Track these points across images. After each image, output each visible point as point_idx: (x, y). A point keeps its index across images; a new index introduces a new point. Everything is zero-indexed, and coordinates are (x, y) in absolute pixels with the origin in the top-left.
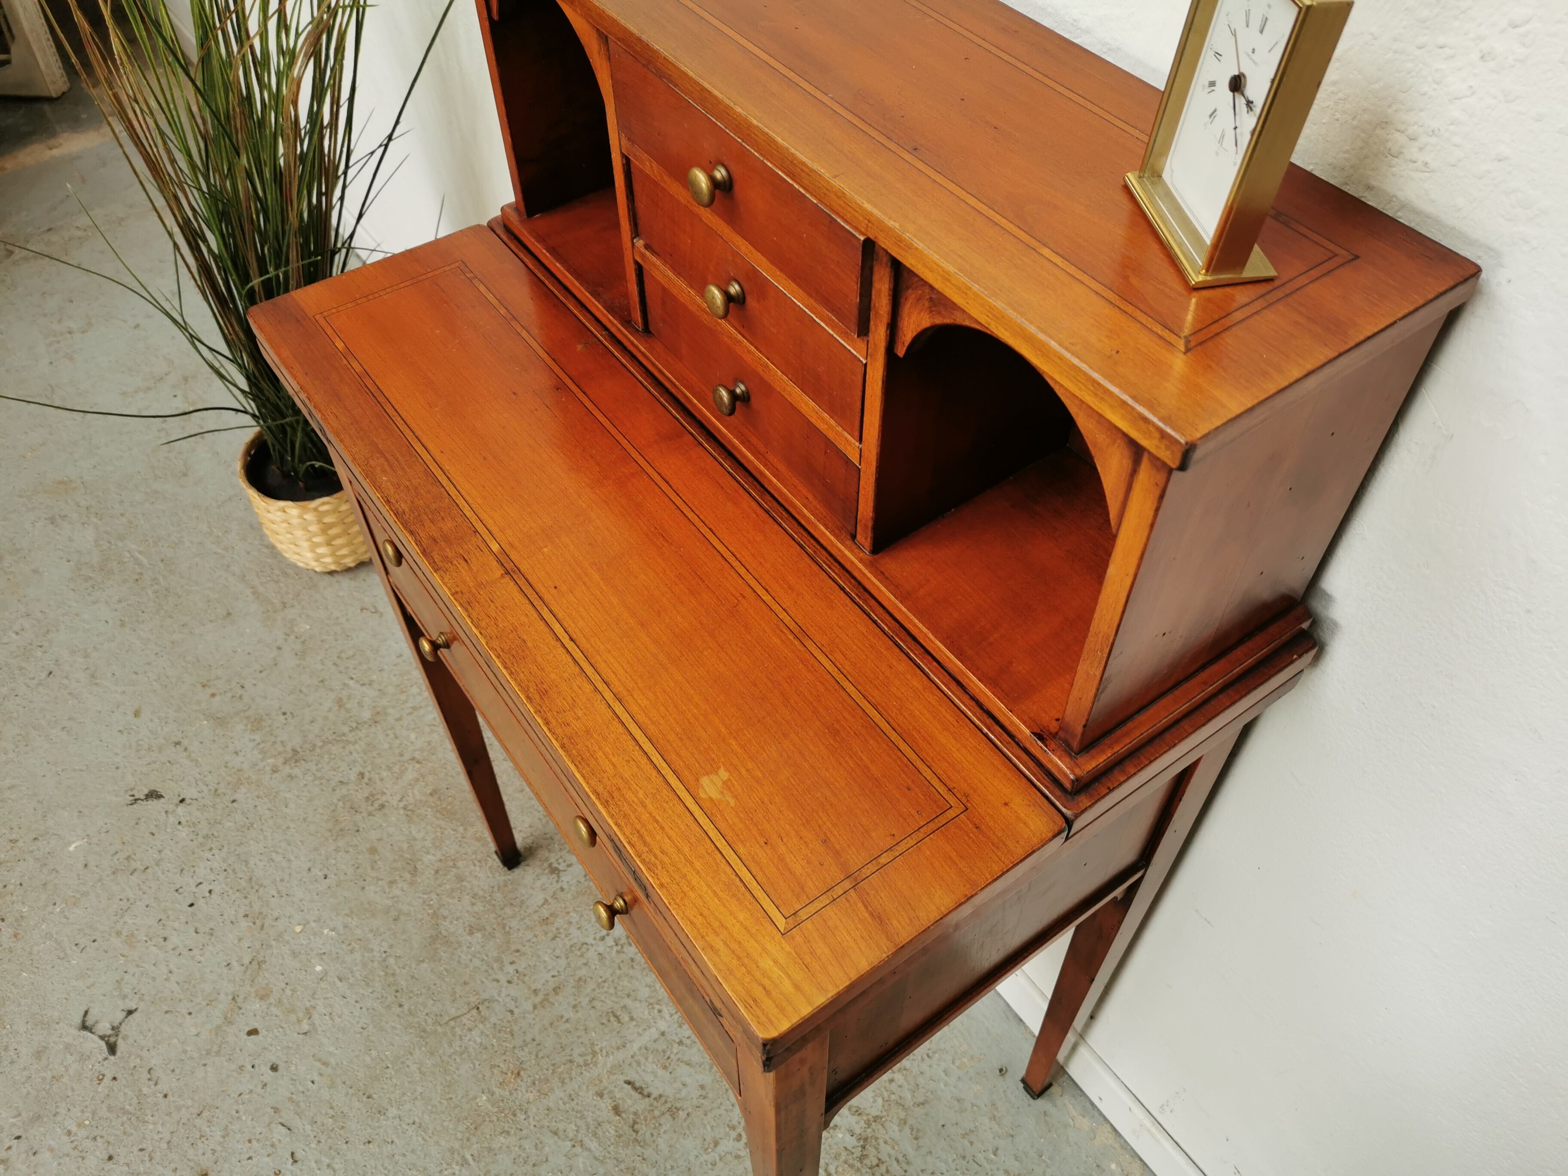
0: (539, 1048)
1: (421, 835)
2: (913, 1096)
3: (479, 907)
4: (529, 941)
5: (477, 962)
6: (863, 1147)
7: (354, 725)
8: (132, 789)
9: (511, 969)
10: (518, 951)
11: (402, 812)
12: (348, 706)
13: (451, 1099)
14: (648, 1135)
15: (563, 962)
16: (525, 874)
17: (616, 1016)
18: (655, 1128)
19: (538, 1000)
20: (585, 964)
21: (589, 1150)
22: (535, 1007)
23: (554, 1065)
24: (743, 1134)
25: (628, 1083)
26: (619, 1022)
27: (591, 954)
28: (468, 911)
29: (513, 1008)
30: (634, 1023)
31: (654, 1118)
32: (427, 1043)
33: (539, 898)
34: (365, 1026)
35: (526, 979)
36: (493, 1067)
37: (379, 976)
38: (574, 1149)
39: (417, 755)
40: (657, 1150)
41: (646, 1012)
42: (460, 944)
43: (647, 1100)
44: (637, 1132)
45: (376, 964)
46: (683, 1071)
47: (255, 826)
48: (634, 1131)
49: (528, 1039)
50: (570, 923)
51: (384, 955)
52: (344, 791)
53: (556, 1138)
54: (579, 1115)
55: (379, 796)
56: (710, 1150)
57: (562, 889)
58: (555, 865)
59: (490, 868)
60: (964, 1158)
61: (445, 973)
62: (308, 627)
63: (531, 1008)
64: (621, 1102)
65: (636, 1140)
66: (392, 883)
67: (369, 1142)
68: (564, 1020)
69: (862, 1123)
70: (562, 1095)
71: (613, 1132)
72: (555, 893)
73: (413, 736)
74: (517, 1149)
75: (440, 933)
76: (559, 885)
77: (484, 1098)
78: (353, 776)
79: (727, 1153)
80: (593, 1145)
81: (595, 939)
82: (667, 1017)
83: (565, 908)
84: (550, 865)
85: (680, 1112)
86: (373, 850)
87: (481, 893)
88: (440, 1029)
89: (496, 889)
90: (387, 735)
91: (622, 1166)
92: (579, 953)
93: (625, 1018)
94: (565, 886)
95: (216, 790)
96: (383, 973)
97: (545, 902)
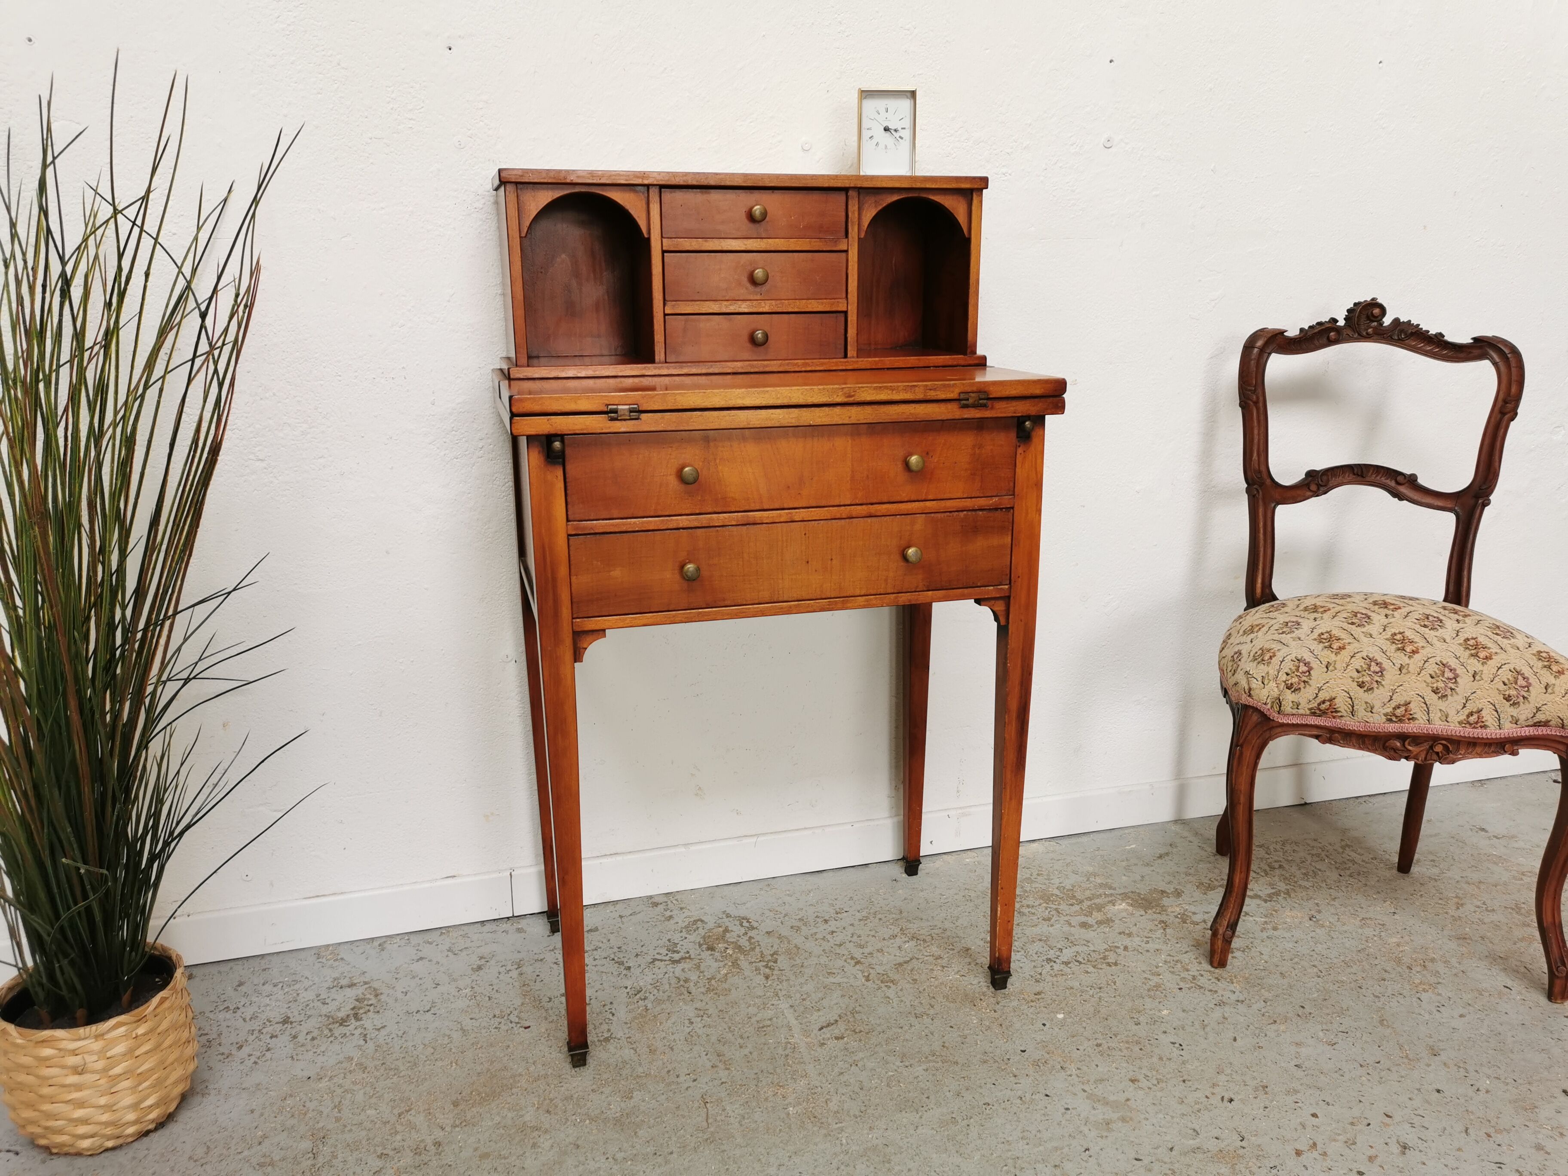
0: (765, 1071)
1: (497, 1118)
3: (607, 1090)
4: (664, 1064)
5: (662, 1098)
7: (309, 1156)
9: (683, 1078)
10: (668, 1071)
11: (457, 1129)
14: (866, 1027)
15: (696, 1048)
17: (762, 1027)
18: (863, 1022)
19: (721, 1067)
20: (708, 1035)
21: (863, 1058)
22: (728, 1069)
23: (784, 1065)
24: (886, 984)
25: (821, 1029)
26: (769, 1026)
27: (700, 1031)
28: (606, 1097)
29: (721, 1082)
30: (775, 1019)
31: (855, 1021)
32: (720, 1139)
33: (627, 1051)
35: (699, 1070)
36: (766, 1100)
37: (632, 1165)
38: (859, 1066)
39: (396, 1112)
41: (769, 1012)
42: (636, 1107)
43: (839, 1023)
44: (861, 1031)
46: (825, 1003)
48: (859, 1032)
49: (755, 1076)
51: (611, 1160)
53: (845, 1074)
54: (833, 1059)
55: (423, 1144)
56: (891, 1001)
57: (628, 1038)
58: (602, 1039)
61: (658, 1120)
63: (727, 1072)
64: (834, 1035)
65: (867, 1033)
66: (535, 1146)
68: (749, 1054)
70: (812, 1066)
71: (856, 1043)
72: (630, 1043)
73: (371, 1112)
74: (844, 1097)
75: (614, 1118)
76: (623, 1039)
77: (791, 1109)
78: (377, 1162)
79: (896, 994)
80: (861, 1055)
81: (688, 1027)
82: (779, 1002)
83: (647, 1038)
84: (600, 1041)
85: (856, 1009)
86: (484, 1157)
87: (594, 1087)
88: (712, 1129)
90: (351, 1130)
91: (884, 1043)
92: (696, 1037)
93: (769, 1023)
96: (629, 1162)
97: (634, 1049)
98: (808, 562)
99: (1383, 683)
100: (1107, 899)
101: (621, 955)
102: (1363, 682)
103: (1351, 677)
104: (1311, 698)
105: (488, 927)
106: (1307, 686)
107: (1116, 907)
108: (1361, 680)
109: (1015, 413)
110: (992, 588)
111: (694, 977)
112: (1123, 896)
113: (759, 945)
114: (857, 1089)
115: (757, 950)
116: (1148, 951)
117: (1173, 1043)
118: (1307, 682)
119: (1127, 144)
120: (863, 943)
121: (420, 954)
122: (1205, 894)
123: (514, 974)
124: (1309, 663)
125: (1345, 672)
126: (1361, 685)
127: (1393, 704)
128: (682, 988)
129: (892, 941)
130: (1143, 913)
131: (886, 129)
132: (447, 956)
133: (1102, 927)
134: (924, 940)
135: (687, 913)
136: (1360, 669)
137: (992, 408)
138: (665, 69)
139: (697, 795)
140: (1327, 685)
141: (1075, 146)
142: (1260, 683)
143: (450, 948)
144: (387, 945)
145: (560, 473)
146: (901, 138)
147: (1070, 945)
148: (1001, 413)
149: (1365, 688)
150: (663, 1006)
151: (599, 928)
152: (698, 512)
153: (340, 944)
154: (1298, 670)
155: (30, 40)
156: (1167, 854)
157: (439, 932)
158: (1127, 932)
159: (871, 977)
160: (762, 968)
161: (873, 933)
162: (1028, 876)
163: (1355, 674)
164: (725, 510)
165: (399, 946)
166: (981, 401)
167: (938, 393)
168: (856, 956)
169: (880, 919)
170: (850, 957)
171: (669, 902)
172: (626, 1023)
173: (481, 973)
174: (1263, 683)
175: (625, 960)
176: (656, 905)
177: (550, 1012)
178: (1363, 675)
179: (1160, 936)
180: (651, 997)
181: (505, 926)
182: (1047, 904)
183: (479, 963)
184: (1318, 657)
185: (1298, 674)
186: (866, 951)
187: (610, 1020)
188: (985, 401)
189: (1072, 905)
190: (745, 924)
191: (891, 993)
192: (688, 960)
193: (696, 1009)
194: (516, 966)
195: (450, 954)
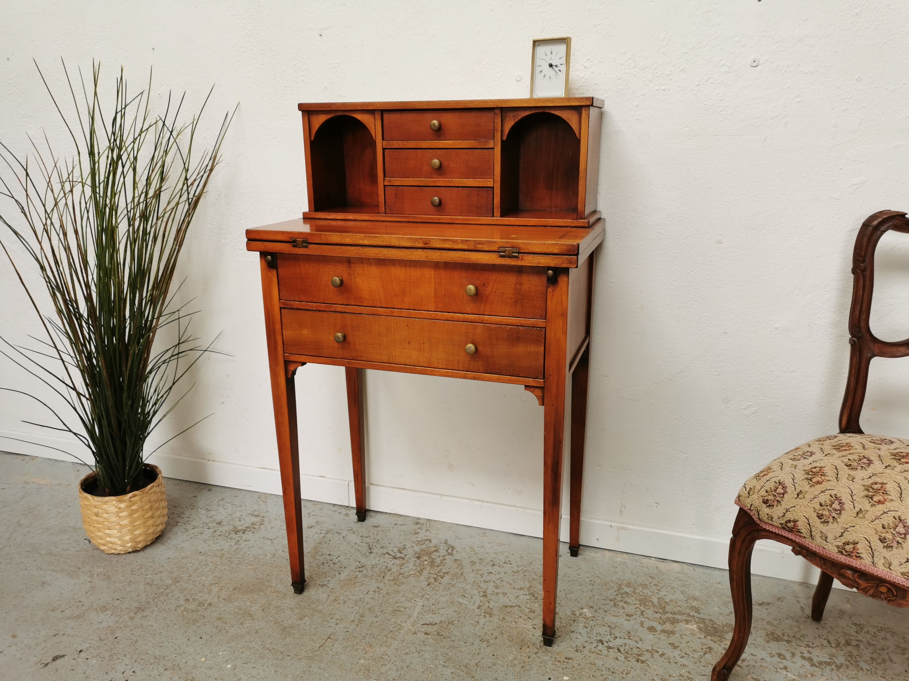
0: (372, 635)
1: (242, 603)
2: (537, 576)
3: (297, 611)
4: (333, 609)
5: (314, 626)
6: (533, 596)
7: (166, 587)
8: (40, 662)
9: (334, 620)
10: (331, 614)
11: (223, 601)
12: (155, 583)
13: (346, 669)
14: (448, 634)
15: (356, 607)
16: (310, 593)
17: (397, 611)
18: (449, 631)
19: (356, 622)
20: (368, 603)
21: (426, 651)
22: (357, 625)
23: (384, 636)
24: (486, 614)
25: (423, 625)
26: (401, 611)
27: (366, 600)
28: (292, 614)
29: (347, 630)
30: (408, 609)
31: (445, 628)
32: (315, 660)
33: (325, 595)
34: (276, 671)
35: (344, 620)
36: (356, 650)
37: (267, 653)
38: (420, 654)
39: (212, 582)
40: (455, 636)
41: (410, 604)
42: (299, 625)
43: (437, 625)
45: (260, 651)
46: (442, 611)
47: (139, 640)
48: (441, 635)
49: (365, 635)
51: (262, 646)
52: (183, 608)
53: (409, 655)
54: (412, 644)
55: (205, 602)
56: (477, 625)
57: (333, 589)
58: (321, 584)
59: (290, 598)
60: (570, 581)
61: (301, 636)
62: (102, 569)
63: (355, 627)
64: (426, 631)
65: (444, 638)
66: (242, 624)
68: (375, 622)
69: (526, 591)
70: (398, 642)
71: (432, 640)
72: (330, 591)
73: (204, 578)
74: (394, 667)
75: (285, 626)
76: (330, 588)
77: (362, 660)
78: (182, 602)
79: (485, 623)
80: (428, 648)
81: (364, 595)
82: (420, 600)
83: (340, 593)
84: (319, 585)
85: (454, 622)
86: (219, 619)
87: (293, 607)
88: (317, 653)
90: (189, 583)
91: (446, 648)
92: (361, 602)
93: (403, 609)
95: (100, 639)
96: (268, 651)
97: (329, 596)
98: (409, 343)
99: (838, 520)
100: (687, 618)
101: (375, 544)
102: (822, 515)
103: (814, 508)
104: (781, 515)
105: (336, 508)
106: (779, 505)
107: (687, 626)
108: (821, 512)
109: (539, 264)
110: (531, 379)
111: (394, 570)
112: (700, 620)
113: (444, 565)
114: (405, 666)
115: (440, 567)
116: (676, 663)
118: (780, 502)
119: (772, 63)
120: (500, 585)
122: (768, 642)
123: (321, 536)
124: (786, 487)
125: (811, 502)
126: (820, 516)
127: (843, 540)
128: (383, 574)
129: (518, 591)
130: (702, 636)
131: (551, 66)
133: (661, 635)
134: (536, 598)
135: (428, 534)
136: (823, 504)
137: (522, 259)
138: (433, 36)
139: (449, 468)
140: (793, 508)
141: (724, 67)
142: (747, 492)
145: (275, 273)
146: (560, 71)
147: (627, 637)
148: (530, 263)
149: (823, 520)
150: (365, 579)
151: (380, 527)
152: (346, 303)
153: (272, 494)
154: (775, 491)
155: (153, 49)
156: (768, 604)
157: (313, 503)
158: (676, 645)
159: (481, 608)
160: (432, 578)
161: (511, 582)
162: (648, 583)
163: (818, 507)
164: (361, 304)
166: (514, 254)
167: (484, 246)
168: (488, 591)
169: (525, 575)
170: (484, 590)
171: (425, 525)
172: (340, 581)
173: (309, 530)
174: (749, 493)
175: (374, 547)
176: (417, 523)
177: (316, 561)
178: (824, 509)
179: (695, 656)
180: (365, 572)
181: (343, 510)
182: (641, 605)
183: (314, 524)
184: (796, 485)
185: (775, 494)
186: (497, 591)
187: (335, 576)
188: (517, 254)
189: (656, 612)
190: (450, 551)
191: (482, 621)
192: (401, 559)
193: (378, 587)
194: (326, 532)
195: (307, 515)
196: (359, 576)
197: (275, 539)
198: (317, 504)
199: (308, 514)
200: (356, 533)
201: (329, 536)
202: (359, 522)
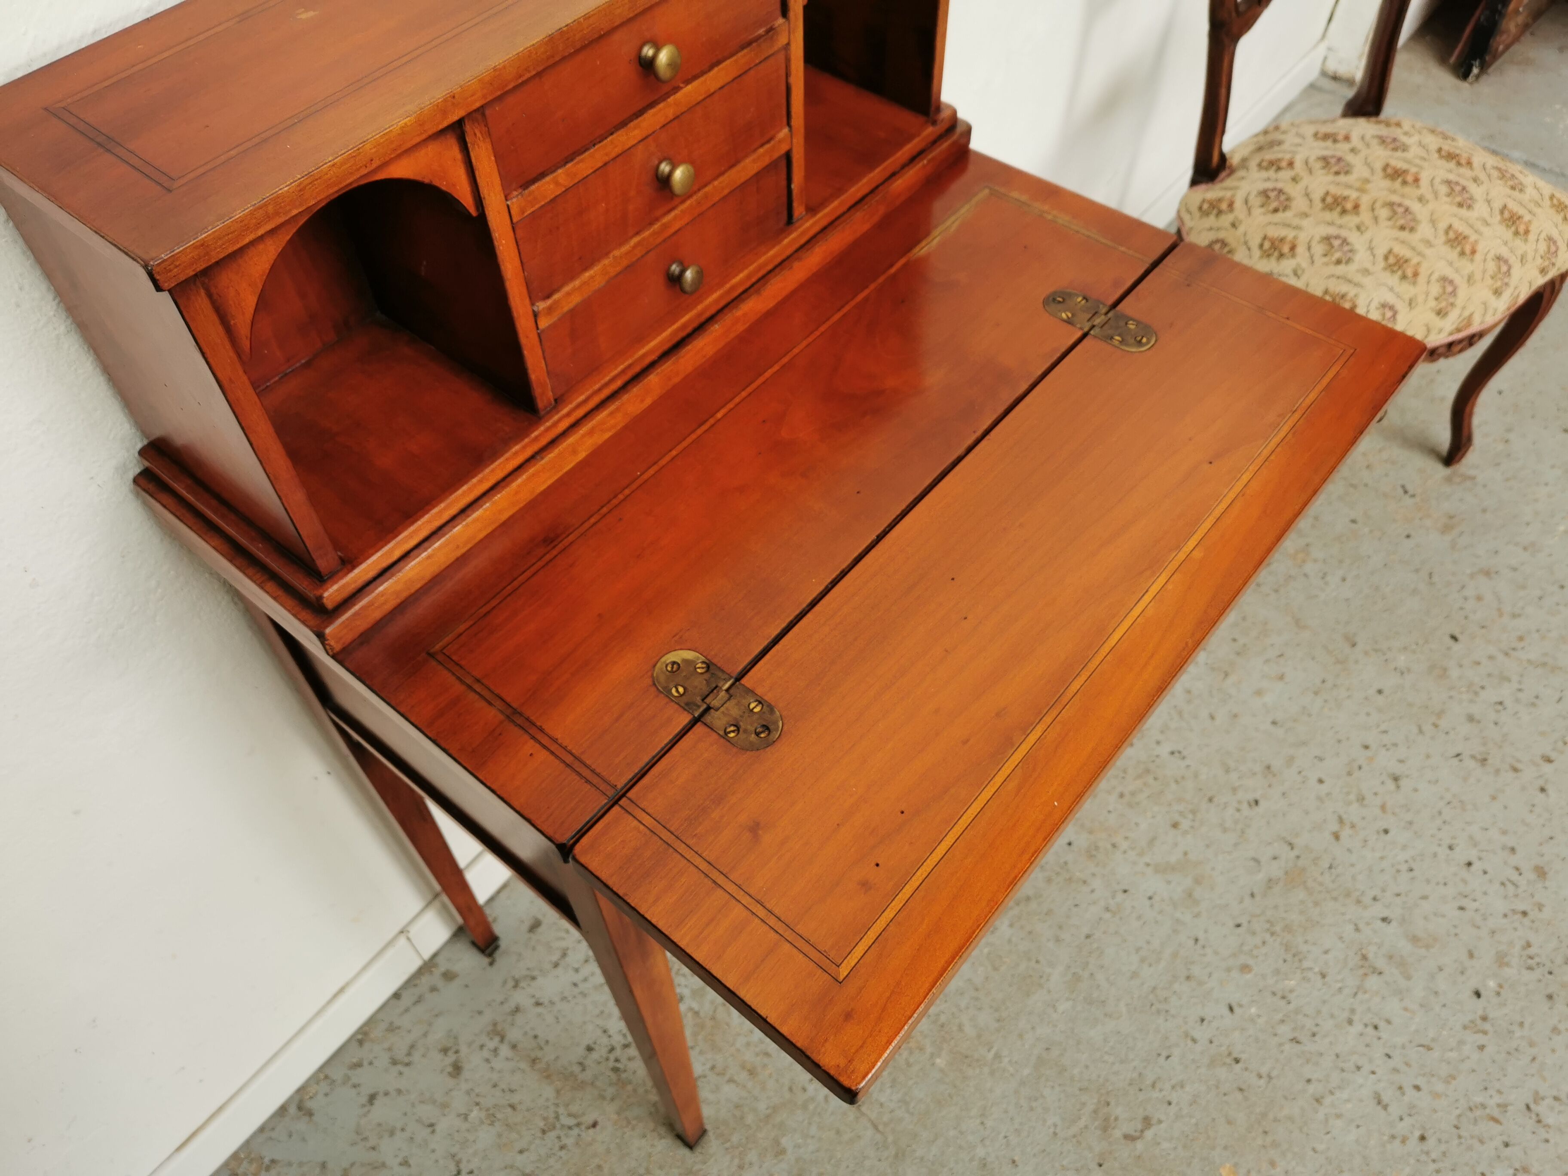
3: (753, 1155)
4: (777, 1081)
5: (813, 1130)
13: (949, 1095)
28: (761, 1167)
32: (907, 1147)
33: (728, 1090)
42: (797, 1160)
50: (748, 1044)
57: (713, 1068)
61: (833, 1161)
67: (1014, 1162)
72: (718, 1074)
76: (710, 1073)
77: (938, 1061)
87: (736, 1161)
88: (890, 1139)
89: (728, 1145)
94: (708, 1066)
97: (731, 1081)
105: (407, 995)
117: (1172, 753)
121: (366, 1091)
123: (506, 1051)
132: (401, 1073)
143: (392, 1058)
144: (309, 1104)
165: (326, 1095)
181: (425, 981)
183: (448, 1060)
194: (497, 1039)
195: (400, 1067)
196: (695, 1006)
197: (458, 1163)
198: (366, 1034)
199: (394, 1062)
200: (535, 973)
201: (514, 1034)
202: (497, 954)
